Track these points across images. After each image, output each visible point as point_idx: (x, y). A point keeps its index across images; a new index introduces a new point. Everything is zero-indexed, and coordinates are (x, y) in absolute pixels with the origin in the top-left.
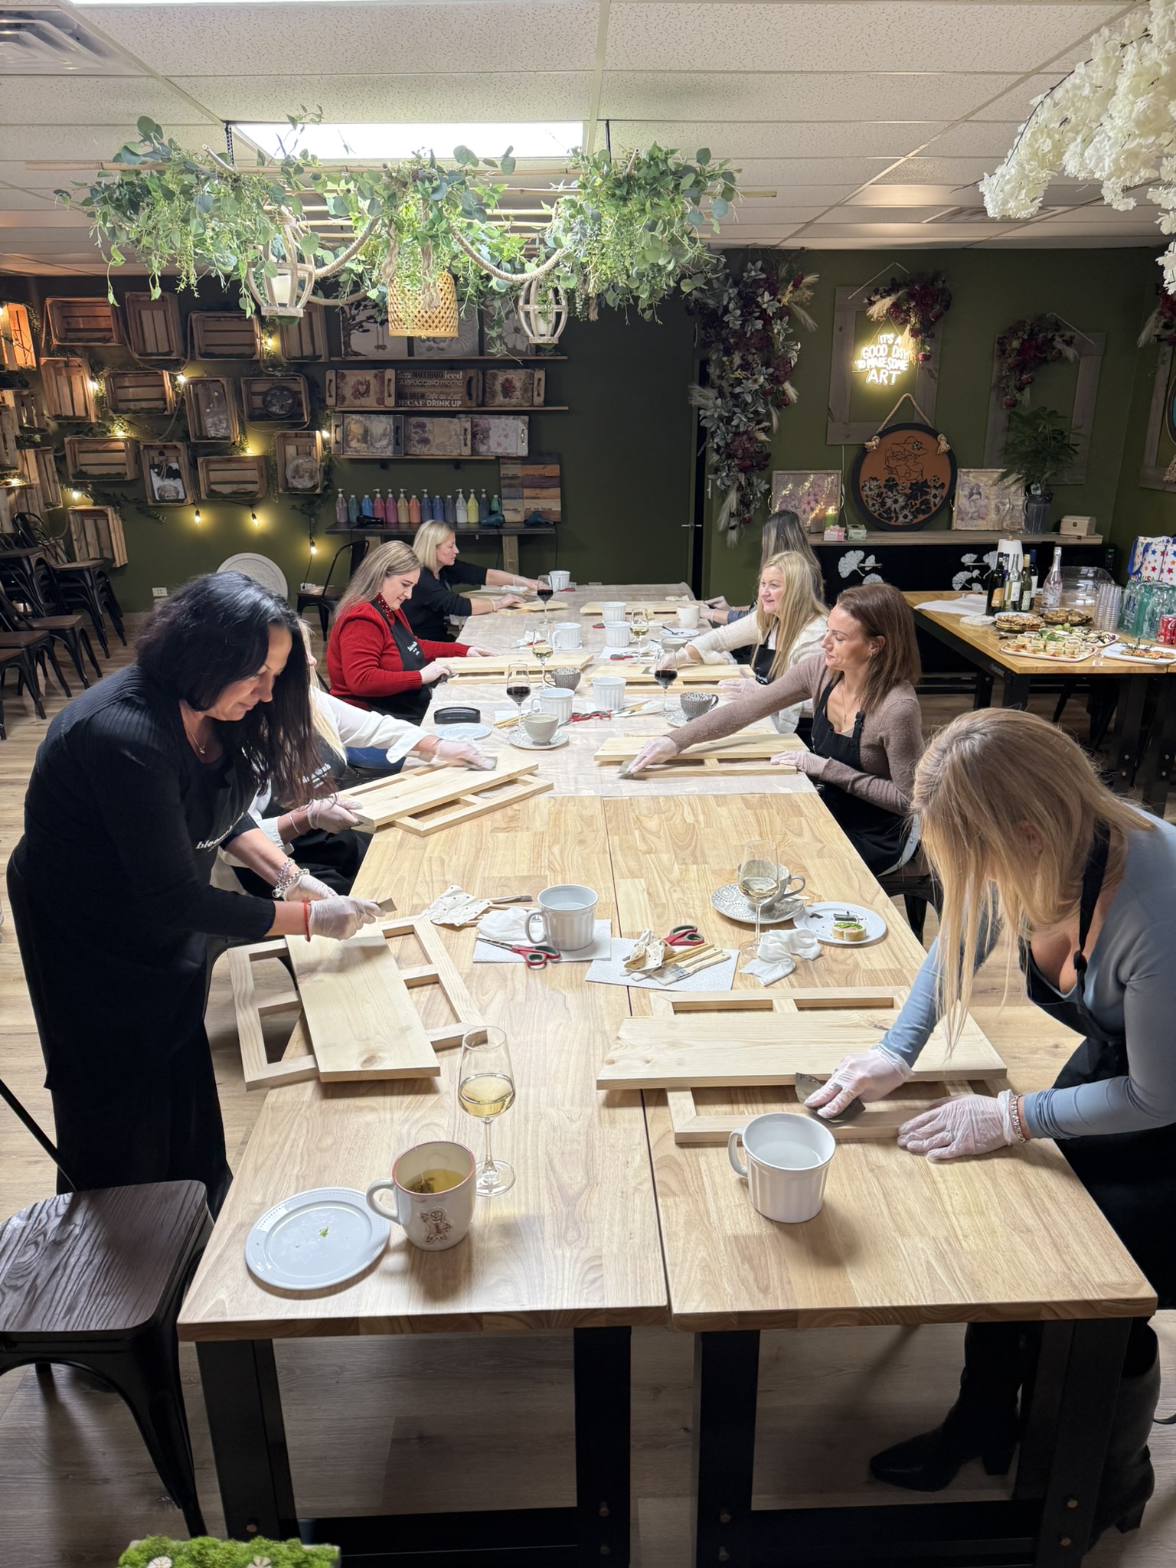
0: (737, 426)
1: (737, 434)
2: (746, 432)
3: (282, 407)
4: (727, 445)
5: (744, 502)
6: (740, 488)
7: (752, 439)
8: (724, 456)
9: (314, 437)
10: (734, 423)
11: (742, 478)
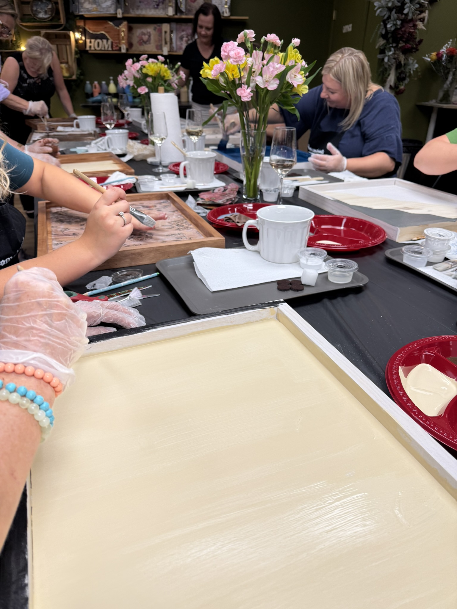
0: (407, 15)
1: (405, 21)
2: (412, 20)
3: (46, 12)
4: (396, 29)
5: (400, 79)
6: (399, 66)
7: (415, 26)
8: (391, 40)
9: (69, 37)
10: (405, 11)
11: (402, 58)
